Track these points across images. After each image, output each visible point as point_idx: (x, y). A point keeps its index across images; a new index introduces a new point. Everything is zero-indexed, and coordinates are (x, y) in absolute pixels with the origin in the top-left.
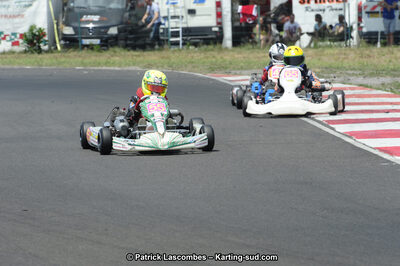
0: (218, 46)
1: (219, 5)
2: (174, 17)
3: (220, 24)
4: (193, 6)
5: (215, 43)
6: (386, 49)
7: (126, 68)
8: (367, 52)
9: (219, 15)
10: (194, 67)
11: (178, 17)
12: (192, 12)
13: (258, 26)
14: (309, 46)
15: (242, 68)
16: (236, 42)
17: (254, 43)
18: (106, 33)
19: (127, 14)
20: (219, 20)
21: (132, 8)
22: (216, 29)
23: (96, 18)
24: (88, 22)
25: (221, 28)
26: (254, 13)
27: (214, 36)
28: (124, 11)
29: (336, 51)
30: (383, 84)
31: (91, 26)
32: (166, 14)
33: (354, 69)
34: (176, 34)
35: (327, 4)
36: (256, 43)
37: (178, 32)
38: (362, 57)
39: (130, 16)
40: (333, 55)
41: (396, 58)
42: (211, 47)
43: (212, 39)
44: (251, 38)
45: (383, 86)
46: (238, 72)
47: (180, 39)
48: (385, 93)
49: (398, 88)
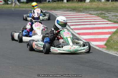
5: (61, 1)
10: (47, 8)
30: (97, 14)
46: (58, 10)
48: (95, 16)
49: (101, 15)
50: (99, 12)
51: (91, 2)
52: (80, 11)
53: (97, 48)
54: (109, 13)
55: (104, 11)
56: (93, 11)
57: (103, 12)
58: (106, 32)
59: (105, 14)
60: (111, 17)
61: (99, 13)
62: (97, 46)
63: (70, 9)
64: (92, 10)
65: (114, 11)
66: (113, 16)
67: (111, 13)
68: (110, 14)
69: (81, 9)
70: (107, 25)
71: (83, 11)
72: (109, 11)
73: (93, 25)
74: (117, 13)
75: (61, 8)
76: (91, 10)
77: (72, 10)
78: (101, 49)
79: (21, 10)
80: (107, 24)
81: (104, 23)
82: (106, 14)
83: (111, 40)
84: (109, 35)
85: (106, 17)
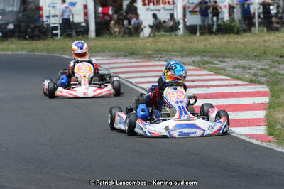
0: (85, 36)
1: (85, 7)
2: (53, 16)
3: (86, 21)
5: (83, 34)
6: (203, 37)
7: (16, 53)
8: (190, 39)
9: (86, 14)
10: (64, 51)
11: (56, 16)
13: (113, 22)
14: (149, 36)
15: (98, 52)
16: (98, 33)
17: (110, 34)
18: (6, 28)
19: (21, 15)
20: (86, 18)
21: (24, 10)
22: (84, 24)
25: (87, 24)
26: (110, 12)
27: (82, 29)
28: (18, 12)
29: (168, 39)
30: (194, 62)
32: (48, 14)
33: (176, 51)
34: (55, 28)
35: (162, 5)
36: (112, 34)
37: (57, 27)
38: (186, 43)
39: (23, 16)
40: (166, 41)
41: (210, 43)
42: (80, 37)
43: (81, 31)
44: (108, 30)
45: (194, 63)
46: (94, 54)
47: (58, 32)
48: (194, 67)
49: (203, 64)
50: (197, 59)
51: (154, 36)
52: (148, 57)
54: (222, 60)
55: (205, 56)
56: (180, 57)
57: (207, 59)
58: (248, 105)
59: (212, 63)
60: (231, 69)
61: (199, 62)
62: (252, 136)
63: (123, 53)
64: (175, 53)
65: (228, 55)
66: (235, 67)
67: (226, 60)
68: (225, 64)
69: (150, 52)
70: (237, 87)
71: (155, 56)
72: (219, 57)
73: (206, 88)
74: (240, 60)
75: (98, 49)
76: (172, 53)
77: (127, 53)
78: (264, 144)
79: (5, 55)
80: (236, 85)
81: (227, 83)
82: (216, 62)
83: (275, 122)
85: (221, 70)
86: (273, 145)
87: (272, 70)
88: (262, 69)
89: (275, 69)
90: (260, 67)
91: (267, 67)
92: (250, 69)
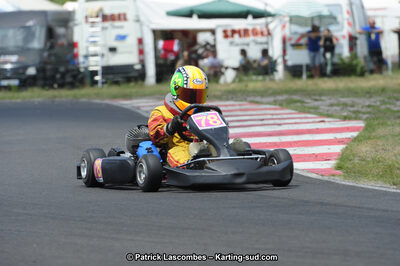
0: (140, 82)
1: (140, 41)
3: (142, 62)
4: (114, 44)
5: (136, 81)
6: (310, 82)
9: (141, 52)
12: (113, 50)
13: (180, 62)
14: (234, 81)
18: (24, 73)
19: (46, 54)
20: (142, 57)
21: (52, 47)
22: (138, 67)
23: (14, 58)
24: (6, 63)
25: (143, 66)
26: (176, 48)
27: (136, 74)
28: (43, 50)
29: (258, 84)
31: (8, 66)
32: (85, 53)
34: (95, 73)
35: (252, 38)
37: (98, 71)
39: (50, 55)
42: (132, 84)
43: (133, 77)
47: (99, 78)
48: (273, 106)
49: (289, 104)
50: (280, 98)
51: (240, 81)
53: (314, 176)
54: (317, 98)
57: (296, 97)
58: (326, 140)
59: (302, 102)
60: (327, 108)
61: (282, 101)
64: (255, 94)
66: (332, 105)
67: (323, 98)
68: (320, 103)
72: (315, 95)
74: (343, 97)
78: (325, 178)
80: (322, 122)
82: (309, 101)
83: (354, 155)
84: (342, 147)
85: (311, 108)
86: (336, 178)
87: (383, 107)
88: (369, 106)
89: (388, 106)
90: (367, 103)
91: (378, 103)
92: (352, 106)
